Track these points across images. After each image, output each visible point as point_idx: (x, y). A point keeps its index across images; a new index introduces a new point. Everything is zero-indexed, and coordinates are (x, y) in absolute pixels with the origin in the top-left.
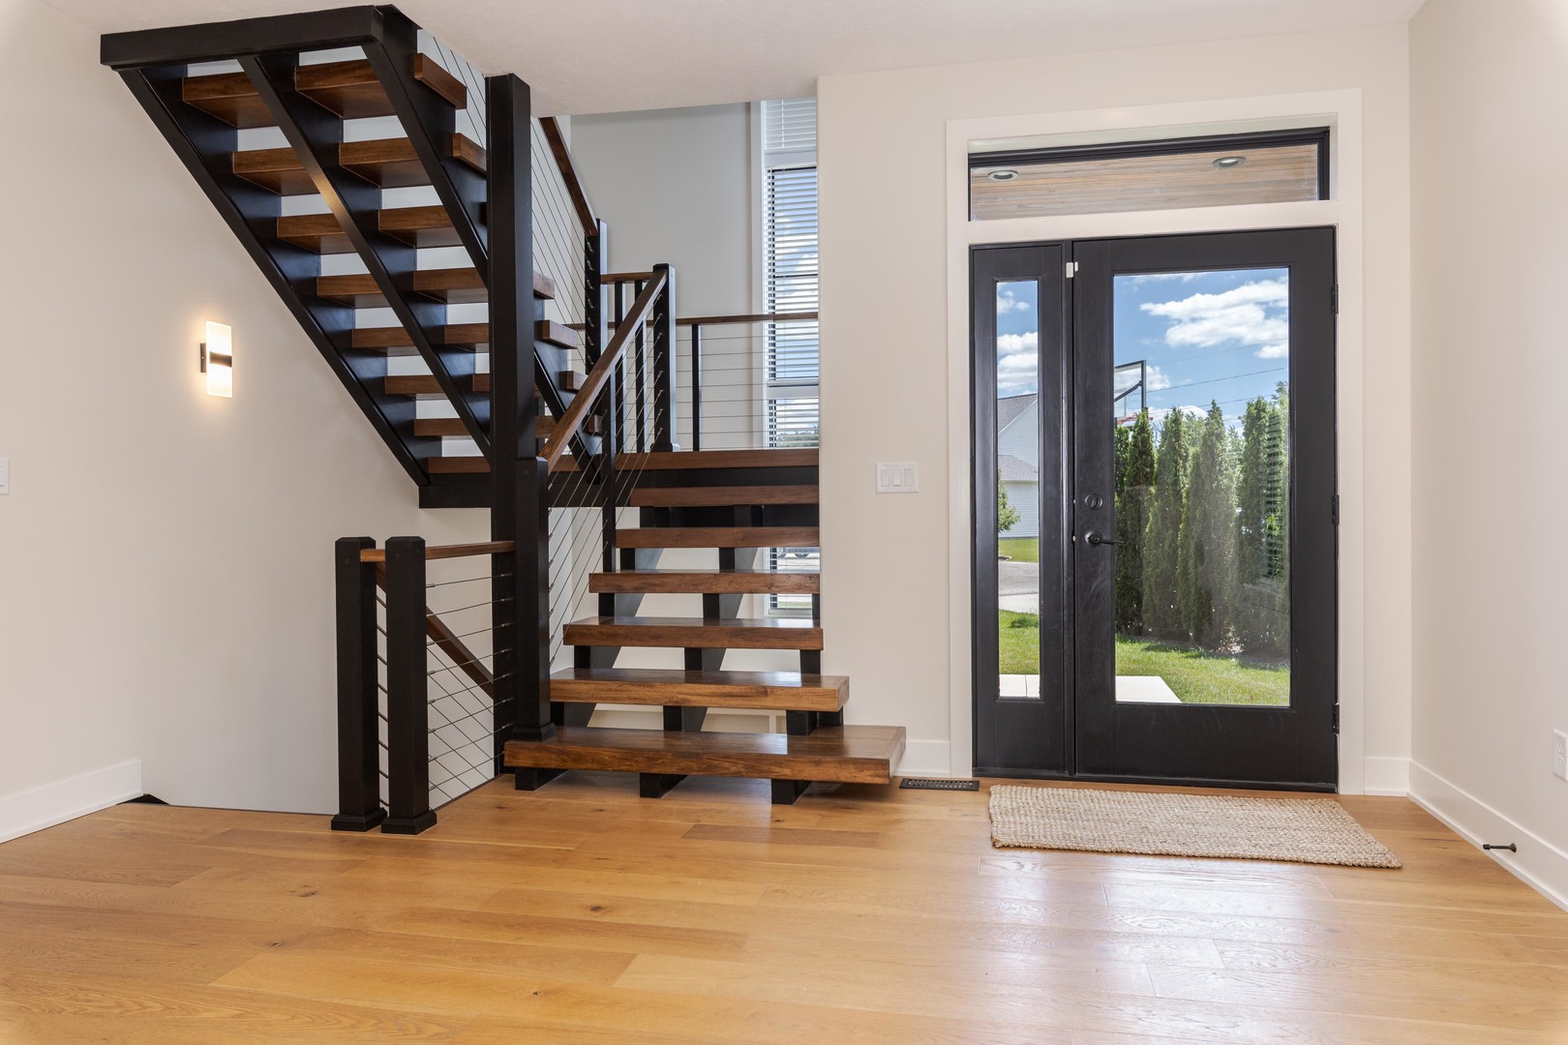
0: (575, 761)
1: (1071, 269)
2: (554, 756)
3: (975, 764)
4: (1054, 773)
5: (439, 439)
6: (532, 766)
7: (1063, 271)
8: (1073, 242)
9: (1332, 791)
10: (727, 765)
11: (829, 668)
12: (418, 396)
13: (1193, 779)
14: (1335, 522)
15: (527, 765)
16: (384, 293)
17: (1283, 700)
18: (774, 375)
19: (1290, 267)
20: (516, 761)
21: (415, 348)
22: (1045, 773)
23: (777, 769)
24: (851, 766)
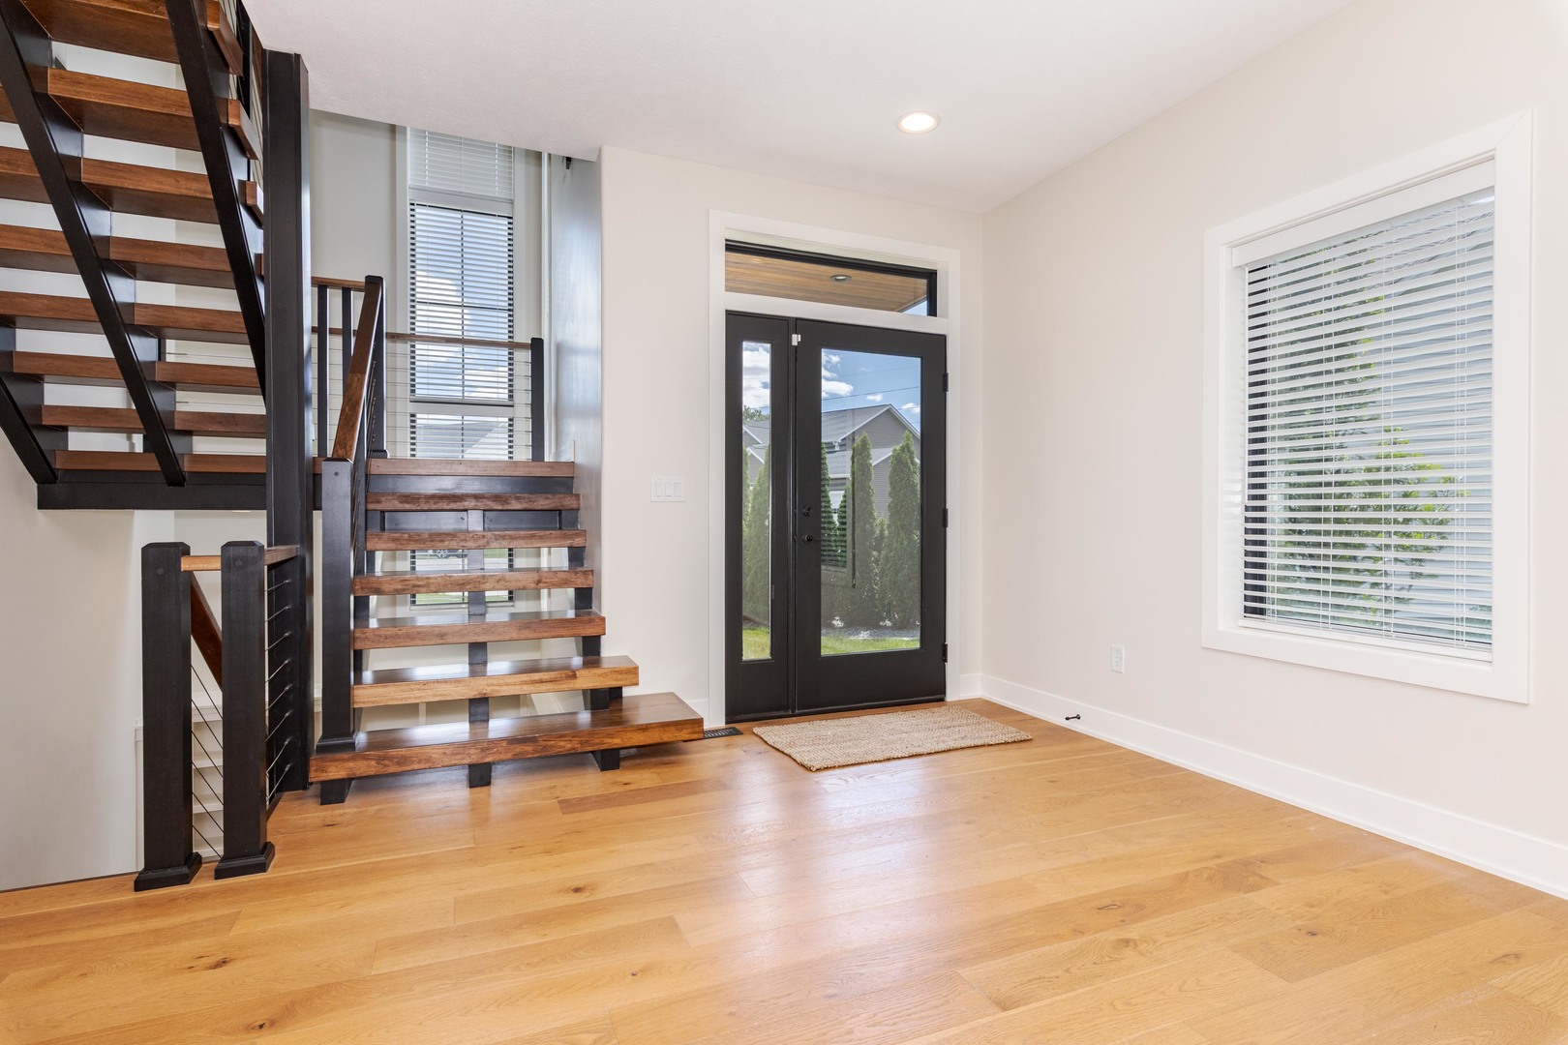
0: (398, 764)
1: (796, 339)
2: (373, 763)
3: (728, 714)
4: (782, 713)
5: (65, 429)
6: (345, 777)
7: (789, 340)
8: (797, 319)
9: (943, 700)
10: (562, 744)
11: (609, 650)
12: (47, 378)
13: (865, 704)
14: (945, 525)
15: (340, 777)
16: (74, 255)
17: (917, 645)
18: (413, 391)
19: (922, 358)
20: (325, 774)
21: (100, 325)
22: (776, 714)
23: (609, 740)
24: (673, 728)
